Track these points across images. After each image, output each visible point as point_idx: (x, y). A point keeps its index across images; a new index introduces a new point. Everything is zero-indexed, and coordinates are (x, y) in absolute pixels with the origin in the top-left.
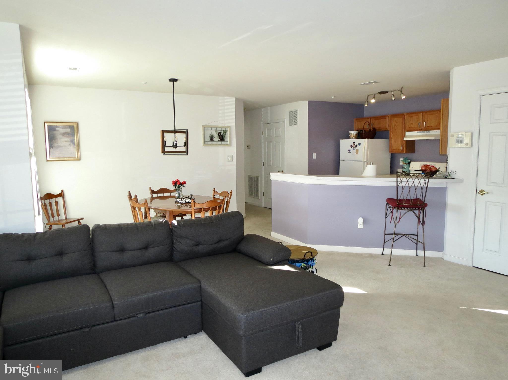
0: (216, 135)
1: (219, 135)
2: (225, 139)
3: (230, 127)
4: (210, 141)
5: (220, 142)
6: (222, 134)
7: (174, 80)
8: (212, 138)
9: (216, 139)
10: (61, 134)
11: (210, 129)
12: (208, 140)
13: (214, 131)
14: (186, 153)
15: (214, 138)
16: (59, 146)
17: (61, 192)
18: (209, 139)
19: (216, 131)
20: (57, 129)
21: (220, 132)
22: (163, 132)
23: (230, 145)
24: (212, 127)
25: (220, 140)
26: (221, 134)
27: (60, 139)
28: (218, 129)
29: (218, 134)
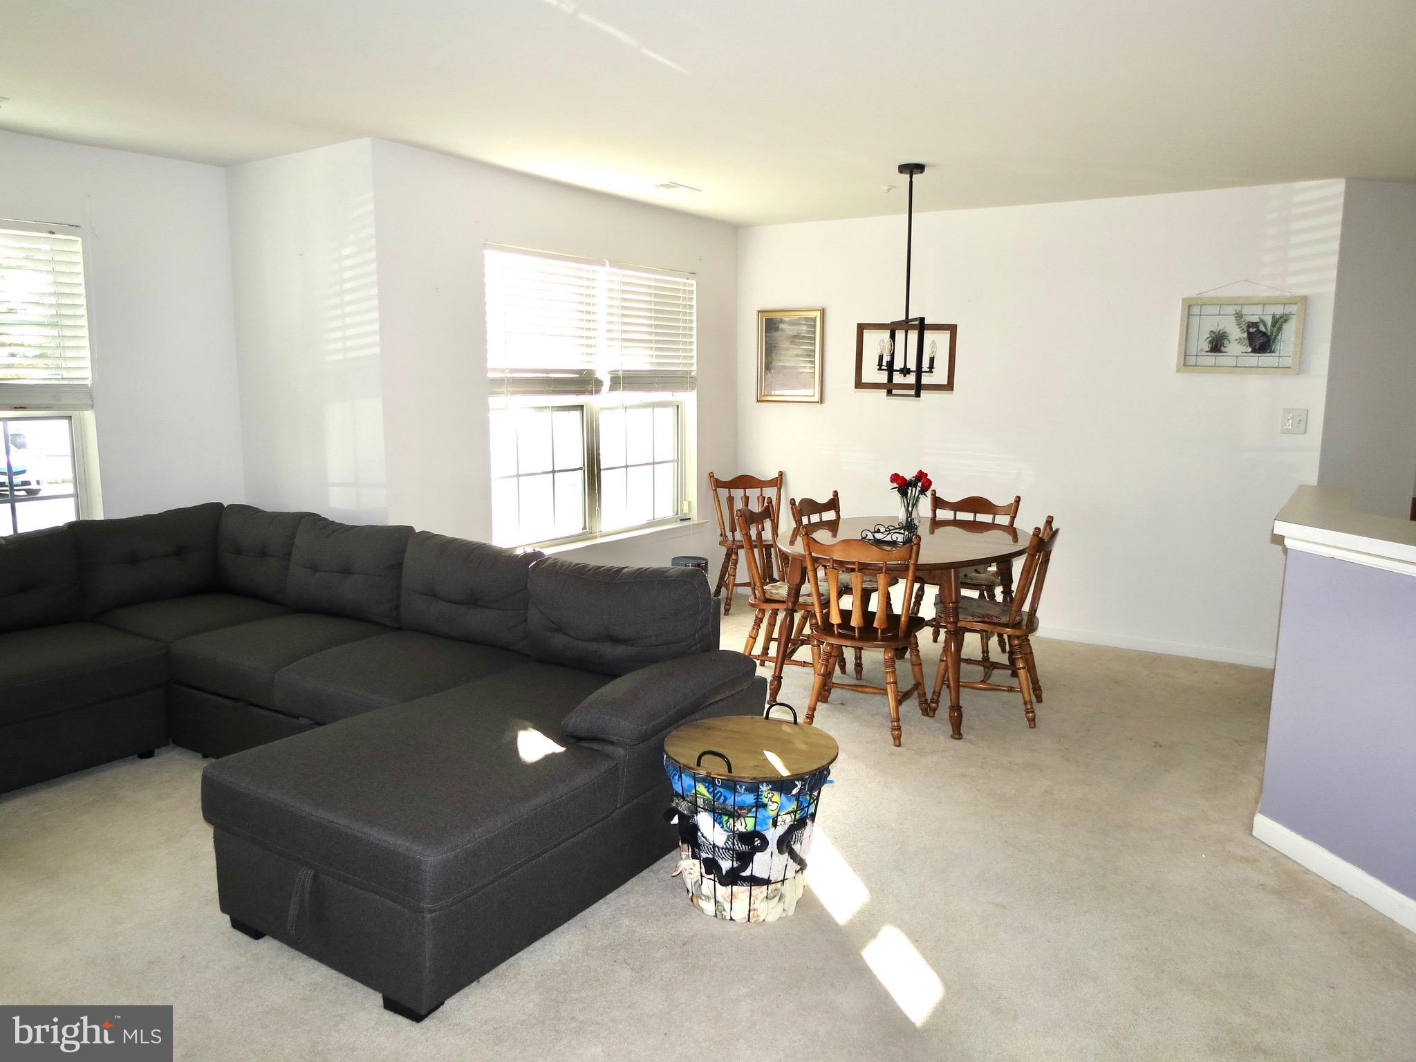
0: (1235, 333)
1: (1249, 334)
2: (1278, 348)
3: (1304, 302)
4: (1209, 354)
5: (1255, 359)
6: (1266, 328)
7: (912, 169)
8: (1217, 344)
9: (1236, 347)
10: (788, 338)
11: (1215, 310)
12: (1201, 350)
13: (1232, 320)
14: (913, 392)
15: (1226, 342)
16: (784, 367)
17: (777, 476)
18: (1206, 347)
19: (1239, 316)
20: (782, 326)
21: (1255, 319)
22: (861, 328)
23: (1300, 368)
24: (1221, 303)
25: (1252, 352)
26: (1262, 328)
27: (787, 349)
28: (1247, 310)
29: (1245, 327)
